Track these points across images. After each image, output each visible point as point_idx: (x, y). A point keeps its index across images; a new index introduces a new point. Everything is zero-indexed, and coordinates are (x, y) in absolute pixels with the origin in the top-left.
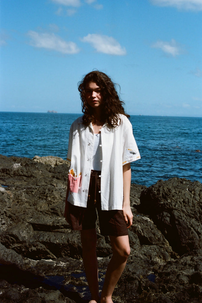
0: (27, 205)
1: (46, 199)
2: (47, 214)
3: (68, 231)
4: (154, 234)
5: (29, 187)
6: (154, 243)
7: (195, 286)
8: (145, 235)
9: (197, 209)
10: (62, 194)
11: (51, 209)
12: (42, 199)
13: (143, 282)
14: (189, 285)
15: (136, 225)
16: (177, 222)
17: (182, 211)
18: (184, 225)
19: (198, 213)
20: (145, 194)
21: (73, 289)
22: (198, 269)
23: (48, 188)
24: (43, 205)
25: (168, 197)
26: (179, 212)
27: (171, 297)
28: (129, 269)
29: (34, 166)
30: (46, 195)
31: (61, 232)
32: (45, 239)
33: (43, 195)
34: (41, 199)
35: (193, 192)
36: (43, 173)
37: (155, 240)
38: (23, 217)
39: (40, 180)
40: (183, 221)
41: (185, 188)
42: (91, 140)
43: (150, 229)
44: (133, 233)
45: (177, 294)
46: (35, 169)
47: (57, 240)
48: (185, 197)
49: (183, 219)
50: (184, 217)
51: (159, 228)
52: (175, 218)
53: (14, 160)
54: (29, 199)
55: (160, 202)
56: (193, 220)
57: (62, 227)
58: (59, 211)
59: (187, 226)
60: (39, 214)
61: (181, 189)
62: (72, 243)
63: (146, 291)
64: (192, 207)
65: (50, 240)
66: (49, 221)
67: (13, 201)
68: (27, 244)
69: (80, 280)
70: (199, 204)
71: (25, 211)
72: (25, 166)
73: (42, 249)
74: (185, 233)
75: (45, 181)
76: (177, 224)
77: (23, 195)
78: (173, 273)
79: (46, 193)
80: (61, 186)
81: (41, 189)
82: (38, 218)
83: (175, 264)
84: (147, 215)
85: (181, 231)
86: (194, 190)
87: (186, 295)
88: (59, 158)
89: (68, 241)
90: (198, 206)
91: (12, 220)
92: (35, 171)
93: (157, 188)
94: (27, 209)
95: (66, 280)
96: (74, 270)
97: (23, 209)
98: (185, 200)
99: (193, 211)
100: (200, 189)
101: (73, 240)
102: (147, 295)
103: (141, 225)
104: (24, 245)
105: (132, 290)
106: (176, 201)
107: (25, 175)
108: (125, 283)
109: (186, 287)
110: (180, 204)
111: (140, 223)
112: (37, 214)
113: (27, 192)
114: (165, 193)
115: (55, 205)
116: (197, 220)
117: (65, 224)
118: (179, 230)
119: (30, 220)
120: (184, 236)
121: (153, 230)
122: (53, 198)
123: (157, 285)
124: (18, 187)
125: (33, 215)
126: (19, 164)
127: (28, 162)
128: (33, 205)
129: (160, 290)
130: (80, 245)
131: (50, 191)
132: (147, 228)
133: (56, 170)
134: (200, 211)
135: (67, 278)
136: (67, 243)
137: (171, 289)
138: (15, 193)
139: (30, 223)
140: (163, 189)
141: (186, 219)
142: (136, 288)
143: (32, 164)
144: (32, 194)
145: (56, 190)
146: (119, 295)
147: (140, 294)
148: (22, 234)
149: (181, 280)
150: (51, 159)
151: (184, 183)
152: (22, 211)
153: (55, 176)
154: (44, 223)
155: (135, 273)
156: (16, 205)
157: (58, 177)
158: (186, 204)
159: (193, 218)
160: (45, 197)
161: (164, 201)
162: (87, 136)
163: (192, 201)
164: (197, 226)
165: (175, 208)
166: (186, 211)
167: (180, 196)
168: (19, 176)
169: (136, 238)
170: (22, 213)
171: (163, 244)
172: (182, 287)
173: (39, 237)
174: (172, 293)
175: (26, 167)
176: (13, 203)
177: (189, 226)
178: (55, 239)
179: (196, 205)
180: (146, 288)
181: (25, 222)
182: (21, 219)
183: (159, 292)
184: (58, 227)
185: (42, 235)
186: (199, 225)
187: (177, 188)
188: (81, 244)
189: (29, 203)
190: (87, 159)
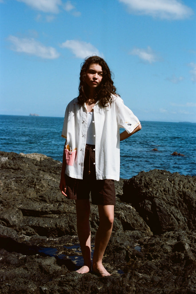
0: (16, 192)
1: (34, 188)
2: (36, 201)
3: (55, 217)
4: (136, 221)
5: (18, 177)
6: (136, 229)
7: (178, 254)
8: (128, 221)
9: (176, 198)
10: (49, 183)
11: (39, 196)
12: (31, 187)
13: (130, 251)
14: (172, 253)
15: (120, 212)
16: (158, 209)
17: (163, 199)
18: (165, 212)
19: (178, 201)
20: (128, 183)
21: (66, 257)
22: (180, 240)
23: (36, 178)
24: (32, 193)
25: (149, 186)
26: (160, 200)
27: (156, 263)
28: (117, 241)
29: (21, 159)
30: (34, 183)
31: (50, 217)
32: (35, 224)
33: (31, 183)
34: (29, 187)
35: (173, 182)
36: (30, 166)
37: (138, 226)
38: (13, 203)
39: (27, 172)
40: (164, 208)
41: (165, 178)
42: (85, 118)
43: (133, 216)
44: (117, 219)
45: (162, 261)
46: (22, 162)
47: (46, 224)
48: (165, 186)
49: (164, 206)
50: (164, 204)
51: (141, 215)
52: (156, 205)
53: (1, 154)
54: (18, 187)
55: (142, 190)
56: (173, 207)
57: (51, 212)
58: (47, 198)
59: (168, 213)
60: (29, 201)
61: (162, 179)
62: (60, 227)
63: (133, 259)
64: (172, 195)
65: (39, 224)
66: (38, 207)
67: (3, 189)
68: (18, 228)
69: (73, 251)
70: (178, 193)
71: (15, 198)
72: (12, 160)
73: (31, 232)
74: (165, 219)
75: (33, 173)
76: (158, 211)
77: (13, 184)
78: (157, 244)
79: (34, 182)
80: (48, 177)
81: (30, 178)
82: (27, 204)
83: (159, 237)
84: (130, 204)
85: (162, 217)
86: (174, 180)
87: (169, 261)
88: (43, 155)
89: (56, 225)
90: (178, 195)
91: (3, 205)
92: (23, 165)
93: (139, 178)
94: (16, 196)
95: (59, 251)
96: (66, 243)
97: (13, 196)
98: (165, 189)
99: (173, 199)
100: (179, 179)
101: (61, 224)
102: (134, 263)
103: (124, 212)
104: (14, 228)
105: (120, 258)
106: (157, 190)
107: (13, 168)
108: (113, 252)
109: (169, 255)
110: (160, 192)
111: (124, 210)
112: (26, 200)
113: (16, 181)
114: (147, 182)
115: (43, 193)
116: (176, 207)
117: (53, 210)
118: (160, 217)
119: (20, 206)
120: (164, 222)
121: (135, 217)
122: (41, 186)
123: (143, 254)
124: (7, 176)
125: (22, 202)
126: (7, 158)
127: (15, 156)
128: (23, 193)
129: (146, 258)
130: (67, 229)
131: (38, 180)
132: (130, 215)
133: (42, 164)
134: (179, 199)
135: (60, 249)
136: (55, 227)
137: (156, 257)
138: (5, 182)
139: (20, 209)
140: (145, 179)
141: (166, 206)
142: (124, 257)
143: (19, 157)
144: (21, 183)
145: (43, 179)
146: (109, 263)
147: (128, 262)
148: (12, 218)
149: (165, 249)
150: (35, 155)
151: (165, 174)
152: (12, 198)
153: (42, 169)
154: (33, 209)
155: (123, 244)
156: (6, 193)
157: (44, 170)
158: (166, 192)
159: (173, 206)
160: (33, 186)
161: (146, 190)
162: (81, 115)
163: (172, 190)
164: (177, 213)
165: (156, 196)
166: (166, 199)
167: (160, 185)
168: (7, 168)
169: (119, 224)
170: (12, 200)
171: (145, 230)
172: (166, 255)
173: (29, 221)
174: (157, 260)
175: (14, 161)
176: (3, 191)
177: (169, 213)
178: (44, 224)
179: (175, 193)
180: (133, 256)
181: (15, 207)
182: (12, 205)
183: (145, 260)
184: (46, 213)
185: (31, 220)
186: (179, 212)
187: (158, 178)
188: (69, 228)
189: (18, 191)
190: (82, 136)
